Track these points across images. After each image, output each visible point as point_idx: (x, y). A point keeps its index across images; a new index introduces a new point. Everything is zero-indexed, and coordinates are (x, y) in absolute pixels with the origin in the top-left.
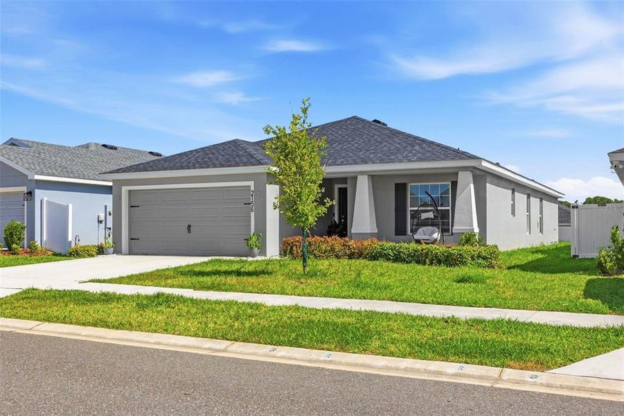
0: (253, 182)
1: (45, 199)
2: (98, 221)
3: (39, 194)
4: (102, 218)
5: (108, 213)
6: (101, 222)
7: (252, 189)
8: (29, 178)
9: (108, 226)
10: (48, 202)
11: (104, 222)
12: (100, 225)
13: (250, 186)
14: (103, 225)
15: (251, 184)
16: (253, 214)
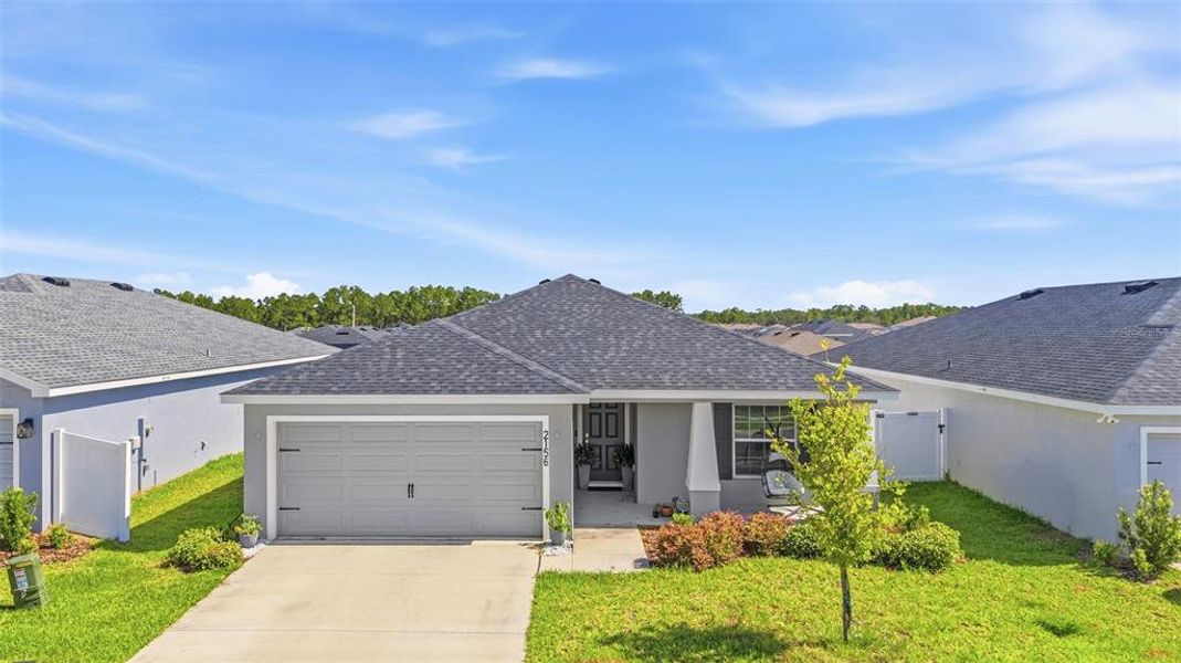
0: (547, 415)
1: (62, 430)
3: (49, 422)
7: (546, 427)
8: (33, 395)
10: (66, 435)
13: (541, 424)
15: (545, 419)
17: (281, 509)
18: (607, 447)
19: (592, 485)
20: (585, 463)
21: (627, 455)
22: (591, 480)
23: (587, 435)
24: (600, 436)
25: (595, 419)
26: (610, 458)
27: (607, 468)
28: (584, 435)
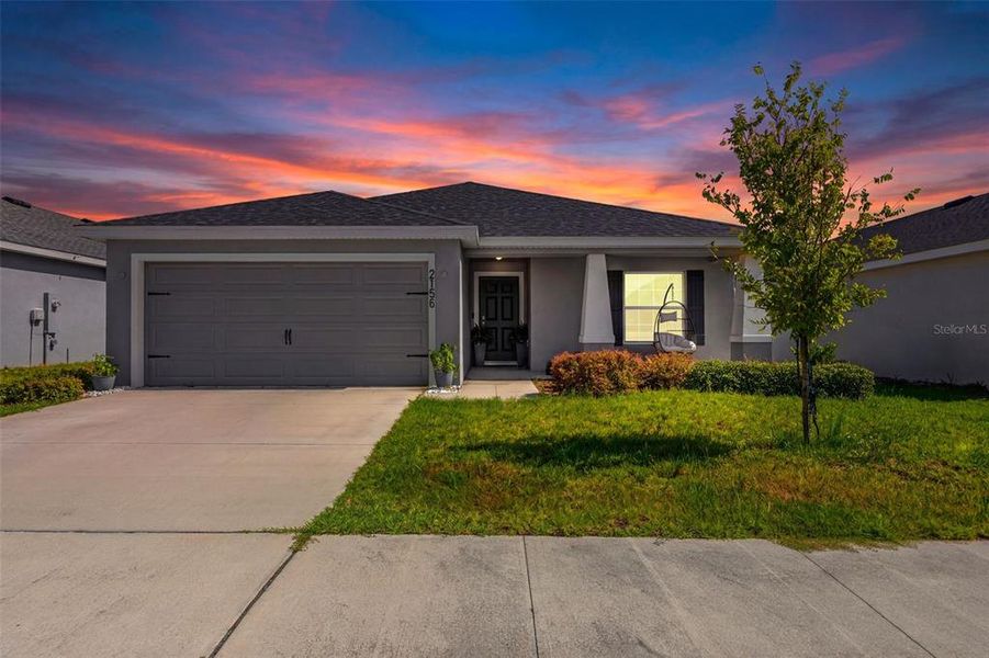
0: (433, 256)
2: (32, 321)
4: (40, 315)
5: (50, 308)
6: (36, 322)
7: (432, 266)
9: (50, 331)
11: (42, 323)
12: (34, 328)
13: (426, 263)
14: (39, 329)
15: (430, 258)
16: (432, 312)
17: (150, 357)
18: (503, 329)
19: (487, 364)
20: (481, 342)
21: (522, 333)
22: (487, 360)
23: (484, 318)
24: (496, 319)
25: (492, 302)
26: (505, 340)
27: (503, 349)
28: (480, 318)
